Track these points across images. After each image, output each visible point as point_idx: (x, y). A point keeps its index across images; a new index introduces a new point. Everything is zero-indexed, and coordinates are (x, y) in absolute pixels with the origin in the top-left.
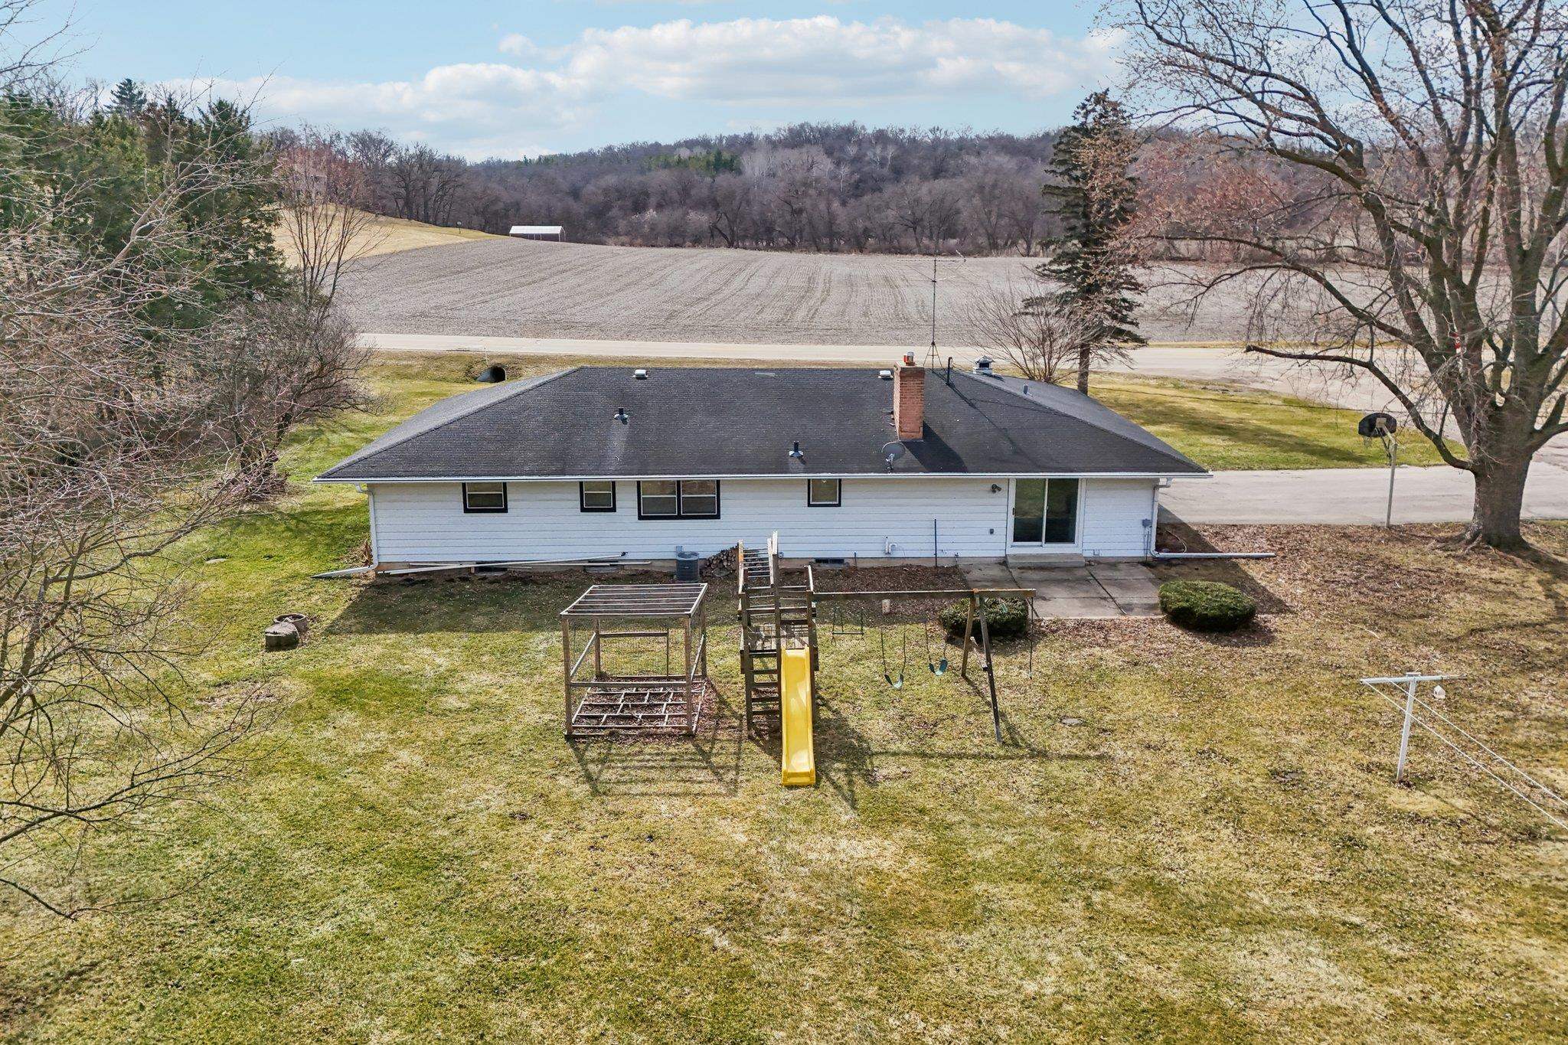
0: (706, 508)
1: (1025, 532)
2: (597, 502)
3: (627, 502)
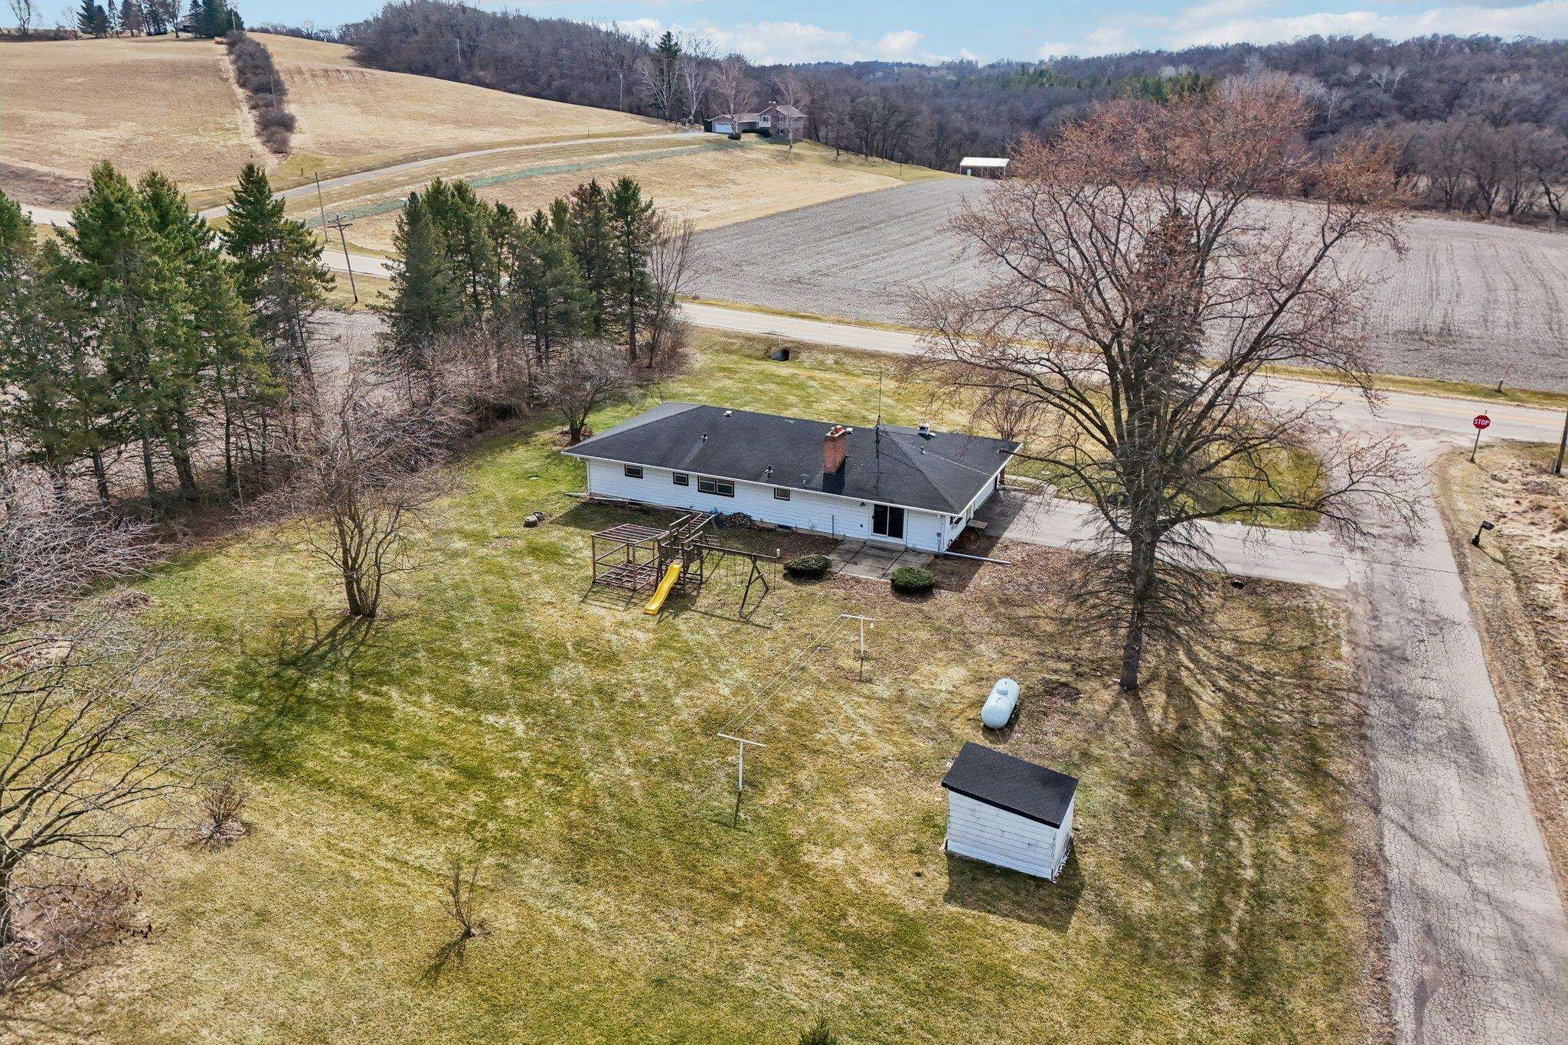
0: (727, 490)
1: (879, 528)
2: (681, 480)
3: (693, 483)
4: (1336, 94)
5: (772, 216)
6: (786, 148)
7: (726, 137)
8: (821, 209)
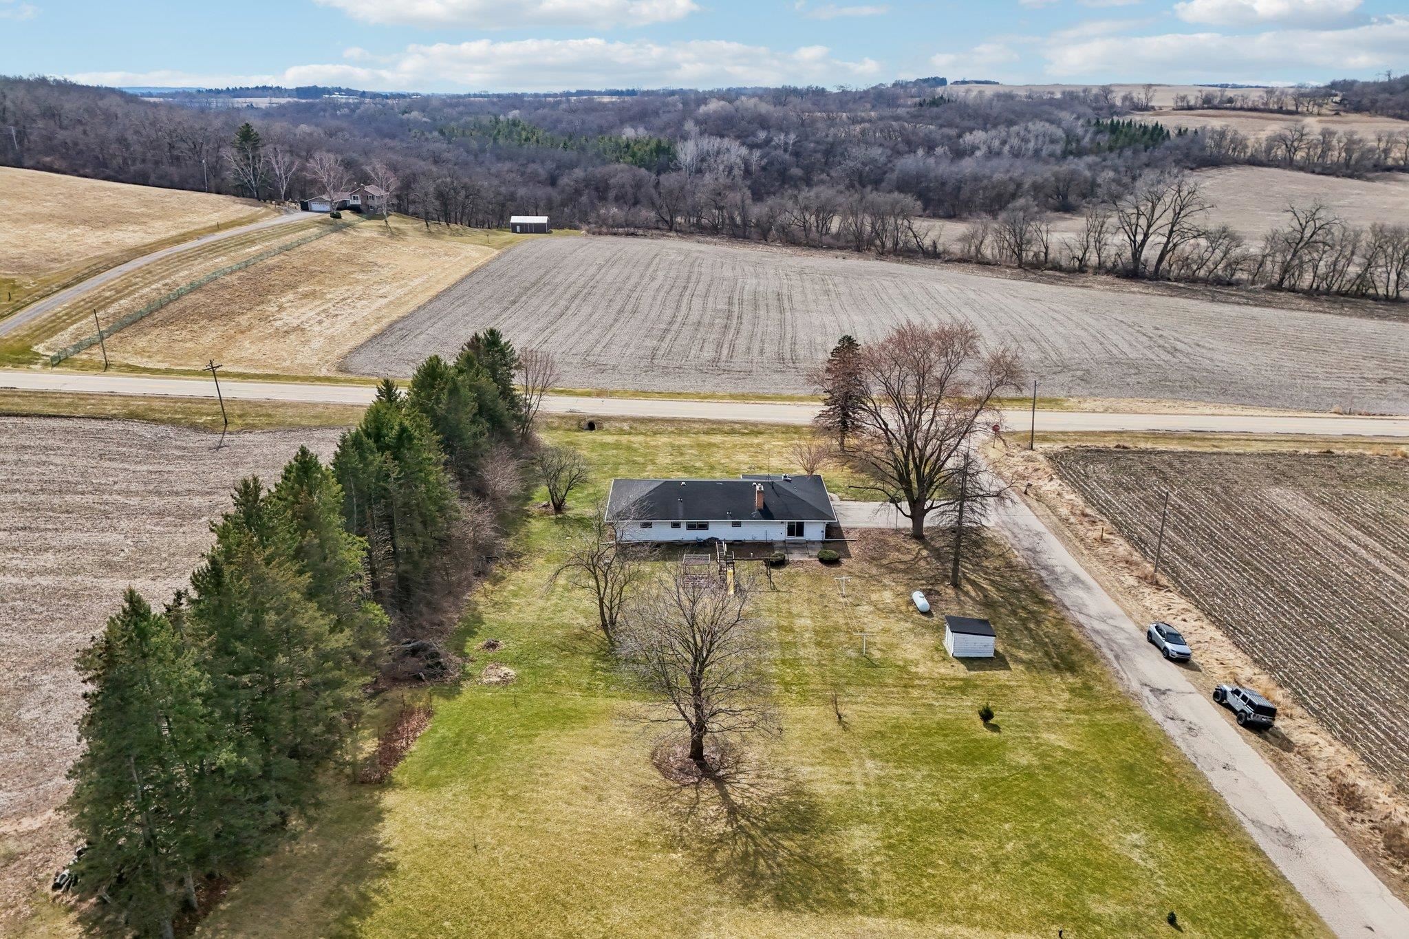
0: (704, 527)
1: (790, 533)
2: (676, 525)
3: (684, 526)
4: (757, 153)
5: (437, 297)
6: (383, 223)
7: (328, 216)
8: (466, 286)
